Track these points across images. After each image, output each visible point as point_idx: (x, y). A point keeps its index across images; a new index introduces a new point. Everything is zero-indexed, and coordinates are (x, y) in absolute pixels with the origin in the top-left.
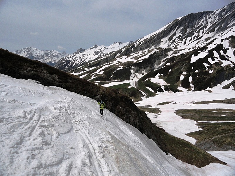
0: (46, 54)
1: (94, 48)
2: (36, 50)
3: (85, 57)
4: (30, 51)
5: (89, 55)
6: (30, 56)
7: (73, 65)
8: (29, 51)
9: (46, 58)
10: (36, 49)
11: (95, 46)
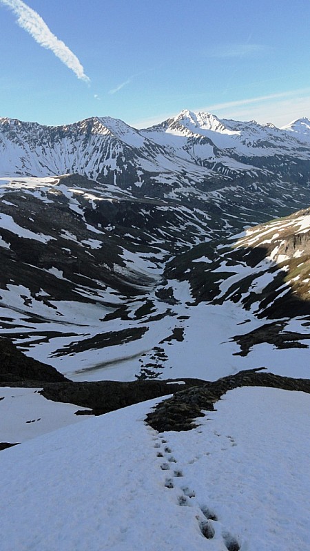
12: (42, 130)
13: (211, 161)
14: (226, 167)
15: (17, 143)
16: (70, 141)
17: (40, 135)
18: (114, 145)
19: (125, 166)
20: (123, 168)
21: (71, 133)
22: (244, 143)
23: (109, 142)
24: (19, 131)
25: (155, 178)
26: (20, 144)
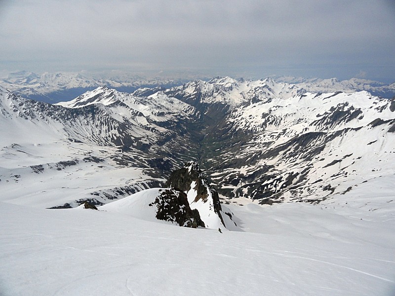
0: (216, 88)
1: (266, 102)
2: (205, 84)
3: (251, 120)
4: (198, 86)
5: (256, 117)
6: (197, 93)
7: (237, 130)
8: (196, 86)
9: (215, 94)
10: (205, 82)
11: (268, 100)
12: (66, 110)
13: (148, 126)
14: (157, 131)
15: (54, 119)
16: (83, 117)
17: (66, 113)
18: (112, 122)
19: (124, 134)
20: (123, 135)
21: (83, 112)
22: (152, 113)
23: (109, 120)
24: (53, 111)
25: (141, 141)
26: (57, 120)
